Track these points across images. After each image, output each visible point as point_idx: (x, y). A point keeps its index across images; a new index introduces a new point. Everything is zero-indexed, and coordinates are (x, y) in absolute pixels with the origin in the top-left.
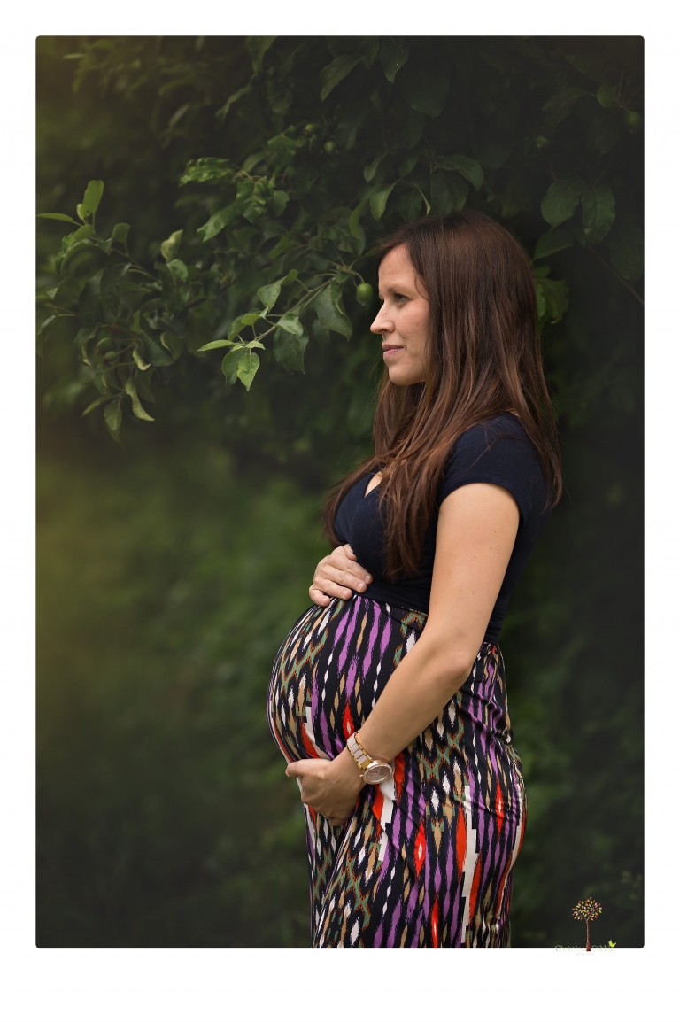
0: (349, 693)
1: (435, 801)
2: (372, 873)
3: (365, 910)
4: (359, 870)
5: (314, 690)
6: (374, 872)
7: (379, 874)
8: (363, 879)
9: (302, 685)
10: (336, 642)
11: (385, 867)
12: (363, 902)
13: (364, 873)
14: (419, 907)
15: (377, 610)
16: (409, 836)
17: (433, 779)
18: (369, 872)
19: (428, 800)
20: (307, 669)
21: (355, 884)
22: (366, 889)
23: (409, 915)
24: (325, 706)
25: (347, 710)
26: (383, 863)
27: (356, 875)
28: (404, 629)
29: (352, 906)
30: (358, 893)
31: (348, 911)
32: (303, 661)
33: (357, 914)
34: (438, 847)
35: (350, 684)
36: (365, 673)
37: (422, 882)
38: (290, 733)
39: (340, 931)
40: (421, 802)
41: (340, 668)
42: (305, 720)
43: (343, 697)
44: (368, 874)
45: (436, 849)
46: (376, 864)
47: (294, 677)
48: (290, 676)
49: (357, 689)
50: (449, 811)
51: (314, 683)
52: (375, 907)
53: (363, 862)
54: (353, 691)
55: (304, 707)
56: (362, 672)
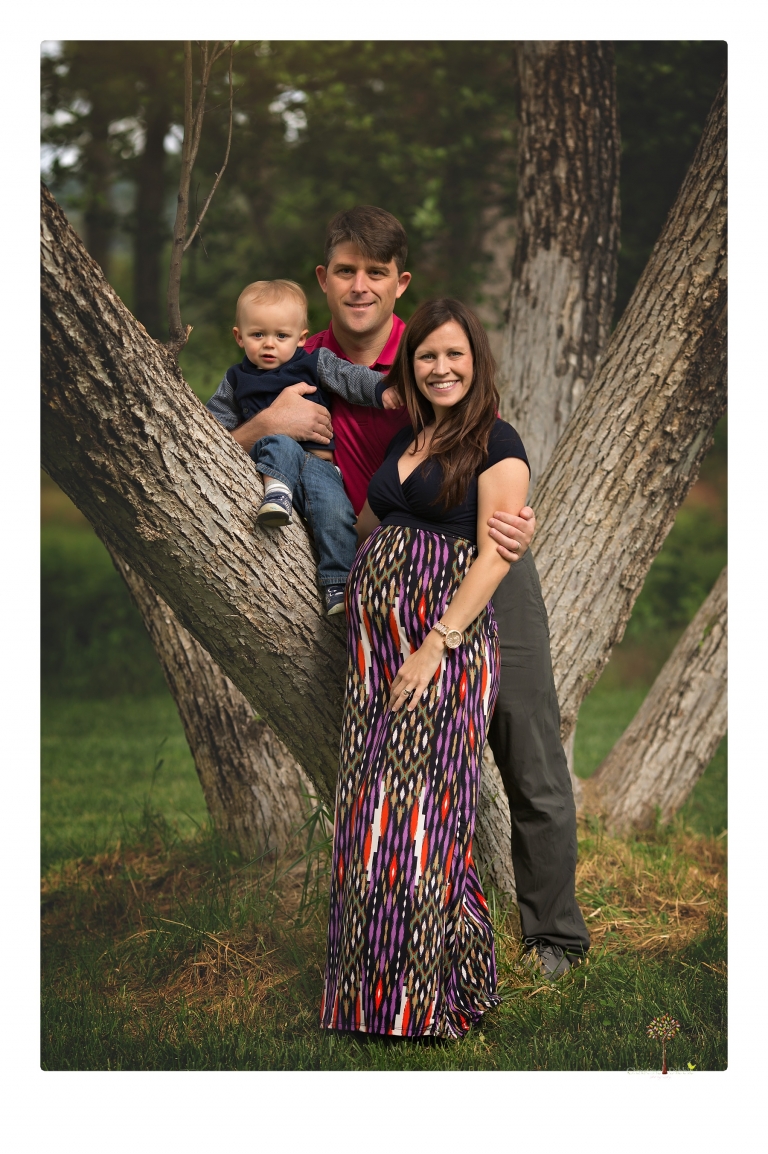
3: (431, 726)
5: (402, 587)
11: (441, 700)
12: (428, 722)
14: (462, 722)
15: (437, 539)
19: (468, 655)
20: (395, 574)
23: (458, 727)
24: (409, 597)
28: (456, 549)
30: (425, 716)
32: (392, 569)
33: (425, 730)
38: (380, 614)
40: (464, 656)
42: (394, 606)
43: (421, 591)
50: (478, 662)
51: (401, 583)
52: (436, 724)
54: (428, 587)
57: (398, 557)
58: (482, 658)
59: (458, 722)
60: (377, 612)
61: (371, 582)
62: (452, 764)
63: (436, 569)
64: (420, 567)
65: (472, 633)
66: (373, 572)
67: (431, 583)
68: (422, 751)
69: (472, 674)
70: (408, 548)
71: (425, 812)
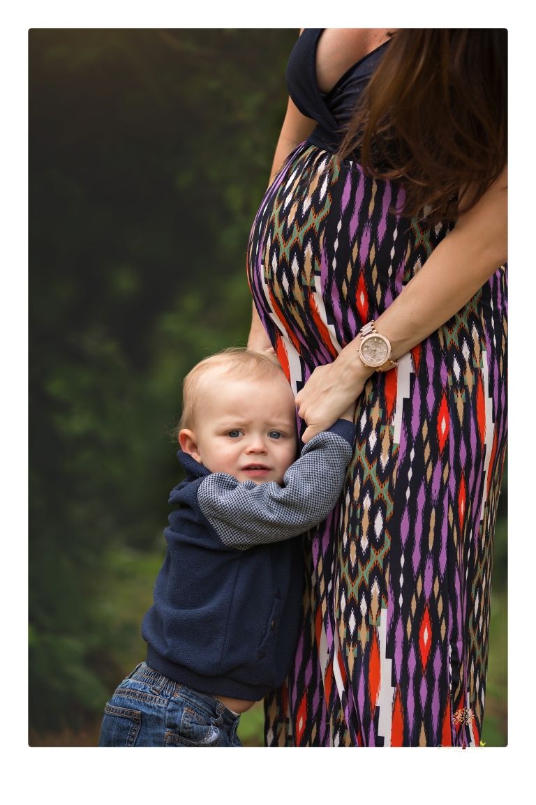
0: (363, 262)
1: (457, 369)
2: (388, 458)
3: (387, 498)
4: (374, 456)
5: (323, 259)
6: (390, 456)
7: (396, 457)
8: (379, 466)
9: (308, 253)
10: (344, 208)
11: (402, 450)
12: (382, 491)
13: (379, 459)
14: (444, 487)
16: (430, 410)
17: (453, 345)
18: (385, 457)
19: (450, 369)
20: (311, 236)
21: (370, 472)
22: (383, 475)
23: (435, 495)
25: (362, 279)
26: (399, 446)
27: (370, 462)
29: (372, 497)
30: (375, 481)
31: (367, 503)
32: (306, 227)
33: (378, 505)
34: (461, 420)
35: (364, 251)
36: (380, 240)
37: (445, 459)
39: (361, 525)
40: (444, 372)
41: (352, 236)
42: (314, 289)
43: (356, 267)
44: (384, 459)
45: (459, 422)
46: (391, 447)
47: (296, 244)
48: (291, 242)
49: (372, 257)
50: (469, 379)
51: (322, 251)
52: (397, 494)
53: (375, 448)
55: (312, 277)
56: (377, 239)
57: (317, 205)
58: (477, 372)
59: (436, 487)
60: (290, 298)
61: (275, 246)
62: (429, 564)
63: (382, 228)
64: (354, 224)
65: (456, 330)
66: (278, 230)
67: (373, 253)
68: (375, 543)
69: (460, 400)
70: (335, 190)
71: (390, 654)
